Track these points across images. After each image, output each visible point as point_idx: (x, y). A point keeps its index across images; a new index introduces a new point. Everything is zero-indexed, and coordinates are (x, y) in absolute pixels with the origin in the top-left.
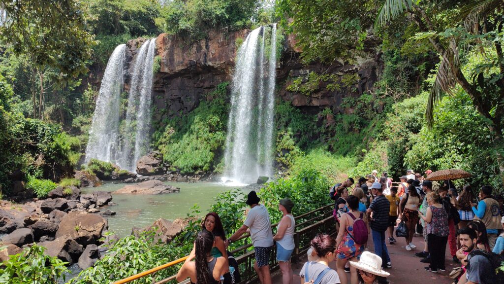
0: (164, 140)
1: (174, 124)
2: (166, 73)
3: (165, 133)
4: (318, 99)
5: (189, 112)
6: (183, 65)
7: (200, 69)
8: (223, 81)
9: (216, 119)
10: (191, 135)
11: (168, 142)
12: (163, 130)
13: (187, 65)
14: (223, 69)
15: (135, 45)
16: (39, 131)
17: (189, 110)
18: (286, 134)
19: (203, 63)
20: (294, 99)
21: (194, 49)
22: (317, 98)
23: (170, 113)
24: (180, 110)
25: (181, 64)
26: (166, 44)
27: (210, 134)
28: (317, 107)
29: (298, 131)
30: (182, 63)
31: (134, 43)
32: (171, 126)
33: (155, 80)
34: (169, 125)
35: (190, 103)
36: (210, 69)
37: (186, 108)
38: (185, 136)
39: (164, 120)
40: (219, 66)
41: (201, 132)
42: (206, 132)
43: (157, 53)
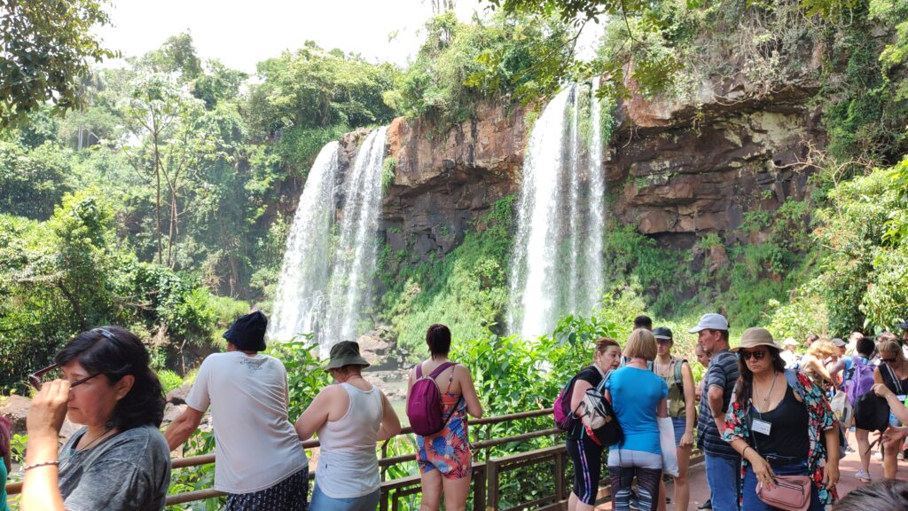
0: (402, 307)
1: (418, 276)
2: (404, 187)
3: (403, 294)
4: (692, 217)
5: (446, 254)
6: (433, 170)
7: (464, 176)
8: (505, 194)
9: (492, 263)
10: (448, 296)
11: (409, 310)
12: (401, 289)
13: (439, 169)
14: (504, 171)
15: (353, 141)
16: (162, 284)
17: (445, 249)
18: (626, 287)
19: (466, 163)
20: (642, 221)
21: (452, 140)
22: (689, 215)
23: (414, 257)
24: (429, 252)
25: (430, 169)
26: (404, 134)
27: (482, 293)
28: (690, 234)
29: (652, 282)
30: (431, 166)
31: (352, 138)
32: (414, 281)
33: (386, 200)
34: (411, 280)
35: (448, 238)
36: (479, 173)
37: (441, 247)
38: (437, 298)
39: (403, 271)
40: (496, 165)
41: (464, 289)
42: (474, 289)
43: (388, 151)
